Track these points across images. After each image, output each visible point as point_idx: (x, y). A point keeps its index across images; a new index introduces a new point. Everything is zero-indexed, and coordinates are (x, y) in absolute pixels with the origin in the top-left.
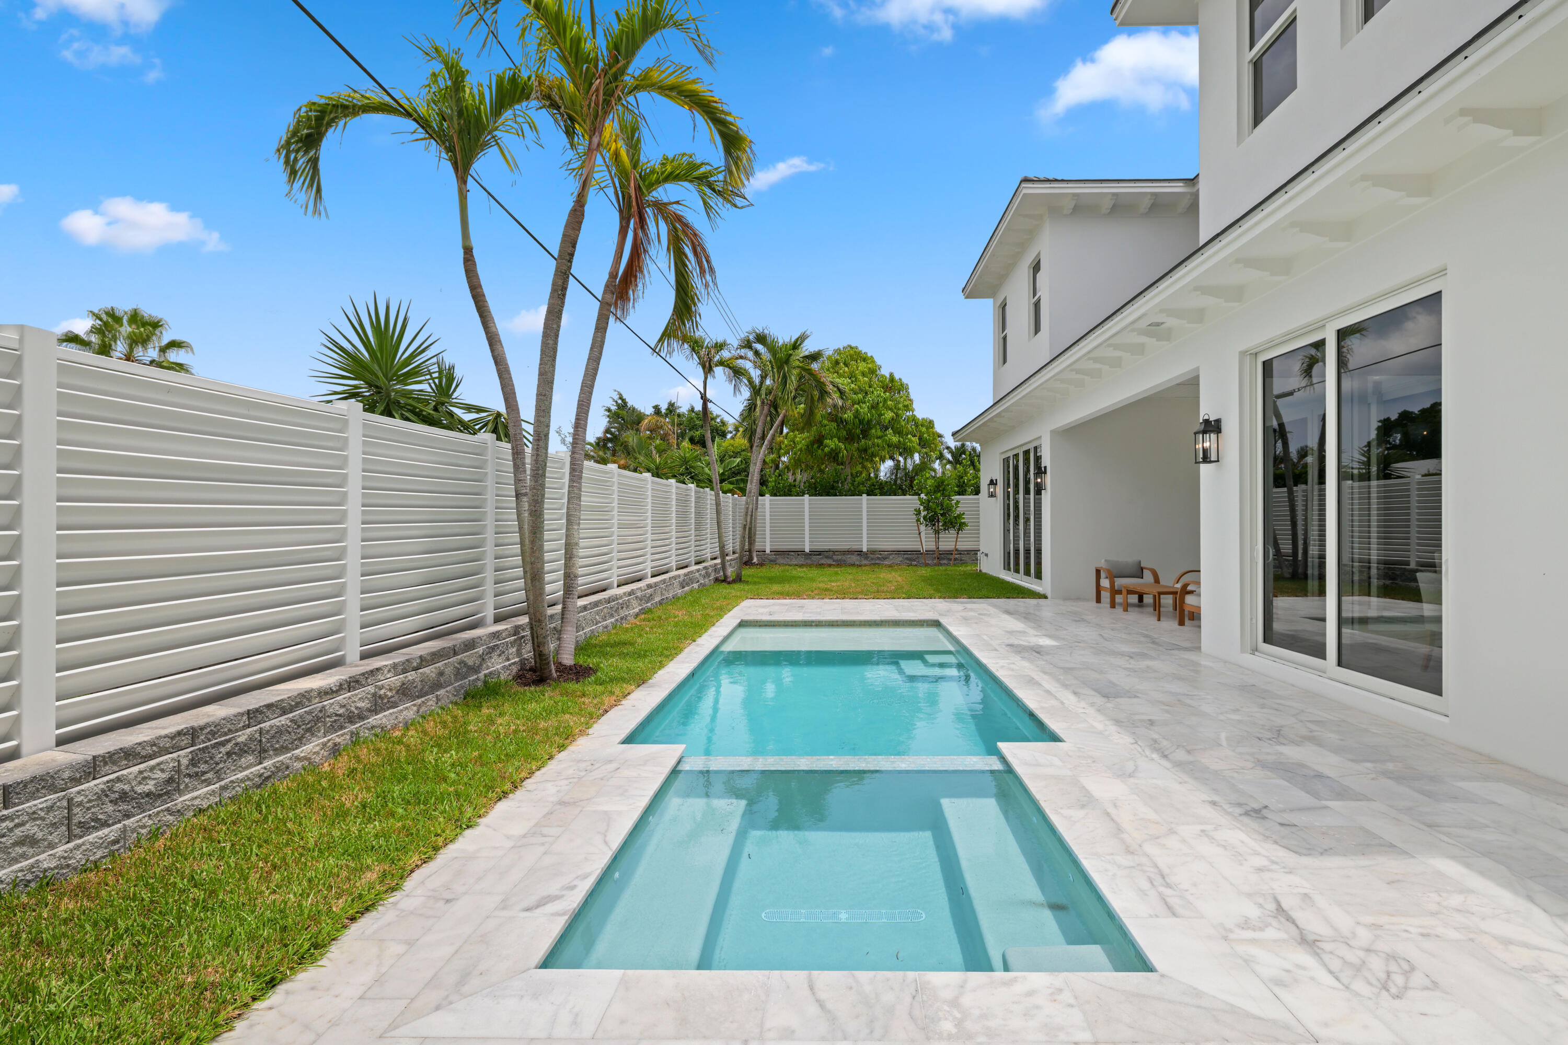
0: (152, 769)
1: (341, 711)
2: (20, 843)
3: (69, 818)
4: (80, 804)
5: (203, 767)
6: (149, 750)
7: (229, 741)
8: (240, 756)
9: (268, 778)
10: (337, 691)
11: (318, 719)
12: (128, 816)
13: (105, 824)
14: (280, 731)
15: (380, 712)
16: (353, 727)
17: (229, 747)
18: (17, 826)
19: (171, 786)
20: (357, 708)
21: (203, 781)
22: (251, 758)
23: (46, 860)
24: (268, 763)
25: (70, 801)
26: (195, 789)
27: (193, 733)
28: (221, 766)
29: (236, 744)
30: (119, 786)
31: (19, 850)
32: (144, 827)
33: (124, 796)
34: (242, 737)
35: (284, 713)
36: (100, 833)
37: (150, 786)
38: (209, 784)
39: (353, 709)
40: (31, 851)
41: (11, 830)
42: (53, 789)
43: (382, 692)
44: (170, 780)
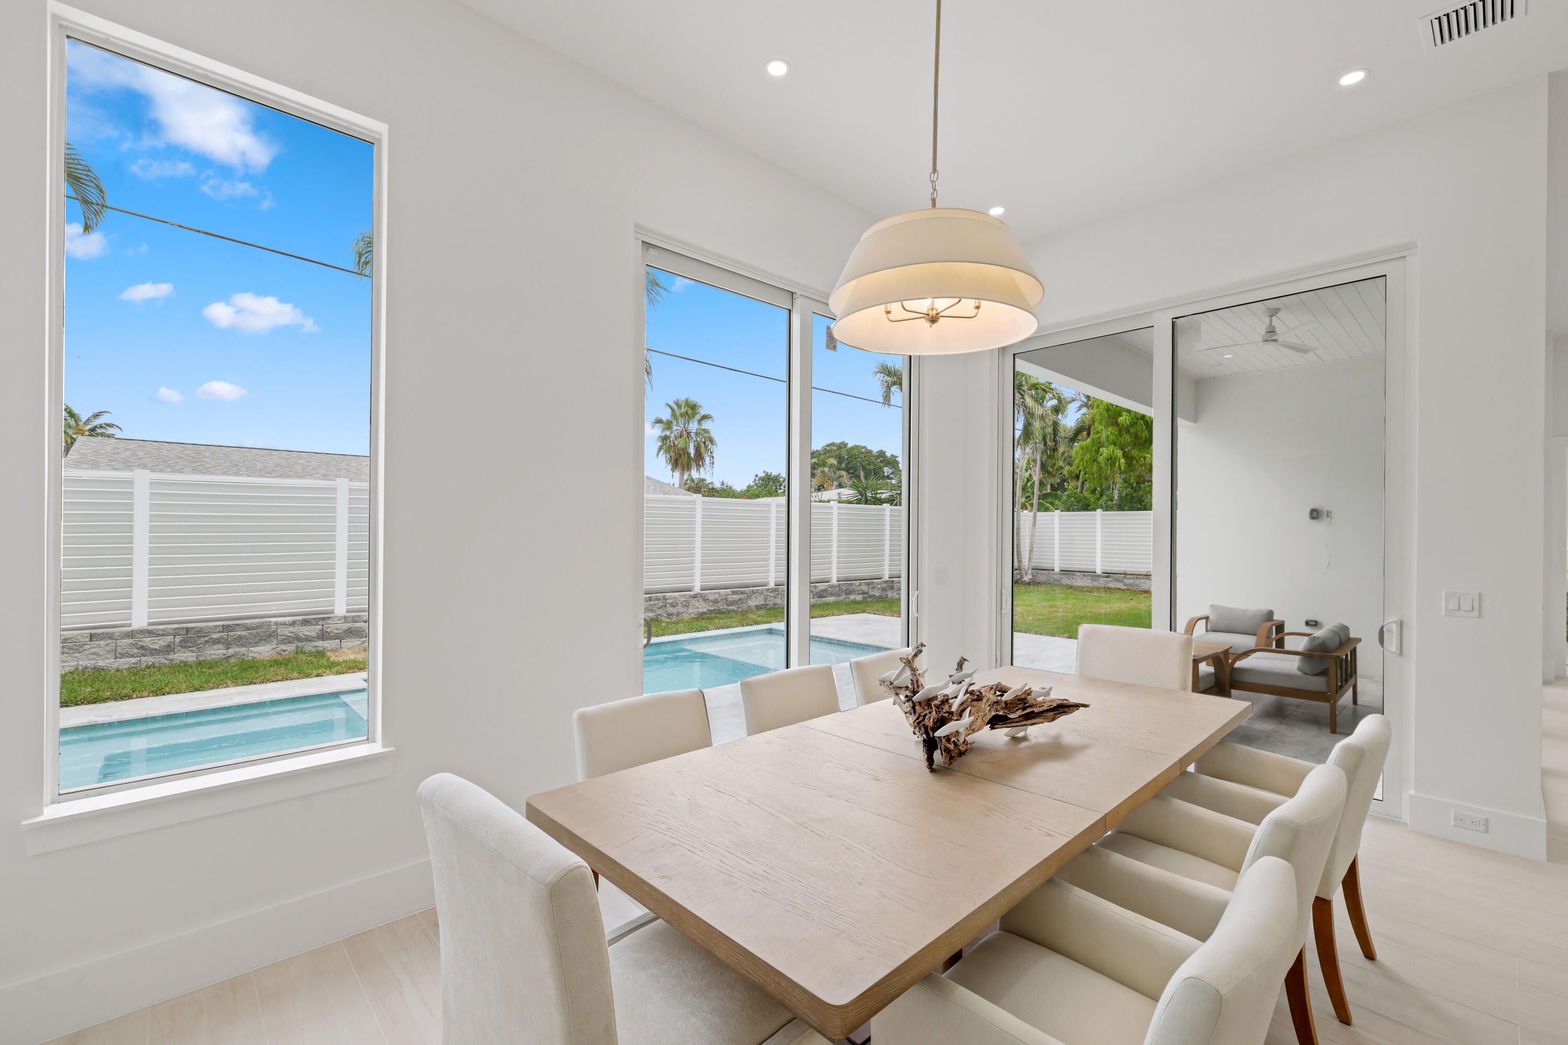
0: (158, 640)
1: (290, 635)
2: (93, 654)
3: (116, 650)
4: (120, 646)
5: (189, 644)
6: (160, 632)
7: (207, 636)
8: (214, 644)
9: (230, 657)
10: (290, 625)
11: (270, 636)
12: (144, 655)
13: (132, 656)
14: (240, 637)
15: (326, 640)
16: (300, 644)
17: (206, 639)
18: (92, 648)
19: (169, 649)
20: (304, 635)
21: (190, 650)
22: (221, 646)
23: (101, 663)
24: (230, 651)
25: (116, 644)
26: (184, 652)
27: (188, 630)
28: (201, 646)
29: (211, 638)
30: (140, 643)
31: (93, 656)
32: (151, 661)
33: (142, 647)
34: (215, 636)
35: (249, 630)
36: (128, 659)
37: (157, 647)
38: (193, 652)
39: (300, 635)
40: (98, 658)
41: (89, 649)
42: (111, 638)
43: (329, 630)
44: (169, 646)
